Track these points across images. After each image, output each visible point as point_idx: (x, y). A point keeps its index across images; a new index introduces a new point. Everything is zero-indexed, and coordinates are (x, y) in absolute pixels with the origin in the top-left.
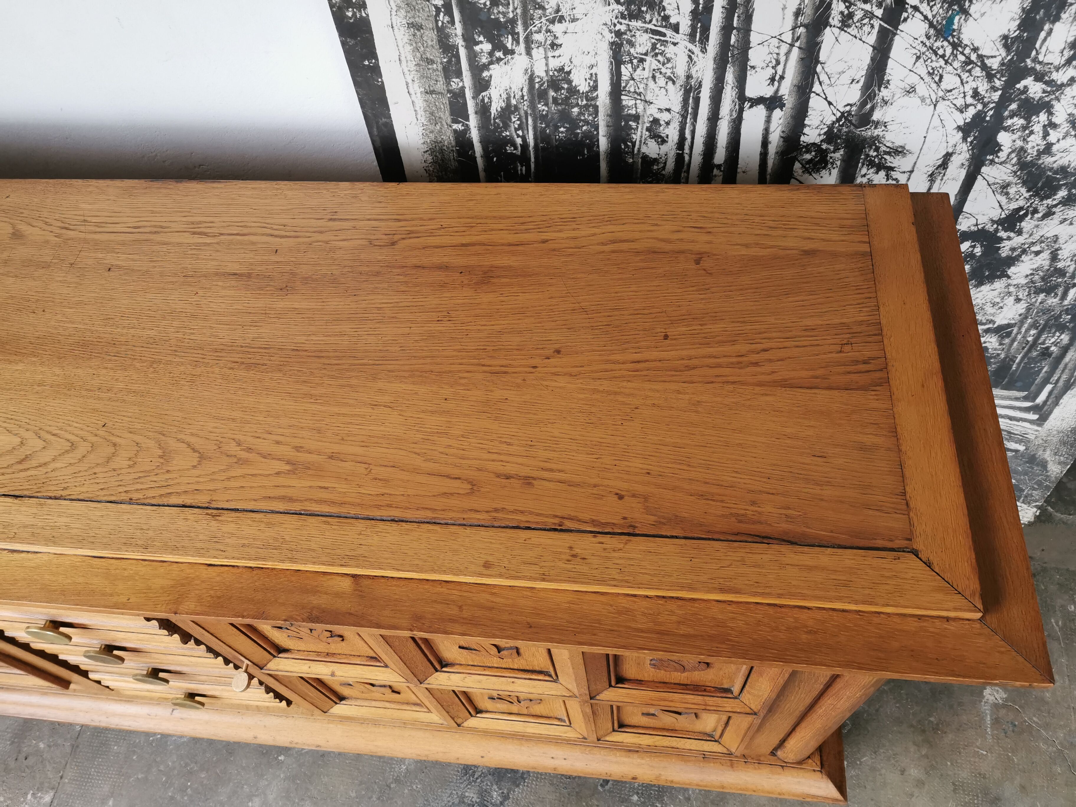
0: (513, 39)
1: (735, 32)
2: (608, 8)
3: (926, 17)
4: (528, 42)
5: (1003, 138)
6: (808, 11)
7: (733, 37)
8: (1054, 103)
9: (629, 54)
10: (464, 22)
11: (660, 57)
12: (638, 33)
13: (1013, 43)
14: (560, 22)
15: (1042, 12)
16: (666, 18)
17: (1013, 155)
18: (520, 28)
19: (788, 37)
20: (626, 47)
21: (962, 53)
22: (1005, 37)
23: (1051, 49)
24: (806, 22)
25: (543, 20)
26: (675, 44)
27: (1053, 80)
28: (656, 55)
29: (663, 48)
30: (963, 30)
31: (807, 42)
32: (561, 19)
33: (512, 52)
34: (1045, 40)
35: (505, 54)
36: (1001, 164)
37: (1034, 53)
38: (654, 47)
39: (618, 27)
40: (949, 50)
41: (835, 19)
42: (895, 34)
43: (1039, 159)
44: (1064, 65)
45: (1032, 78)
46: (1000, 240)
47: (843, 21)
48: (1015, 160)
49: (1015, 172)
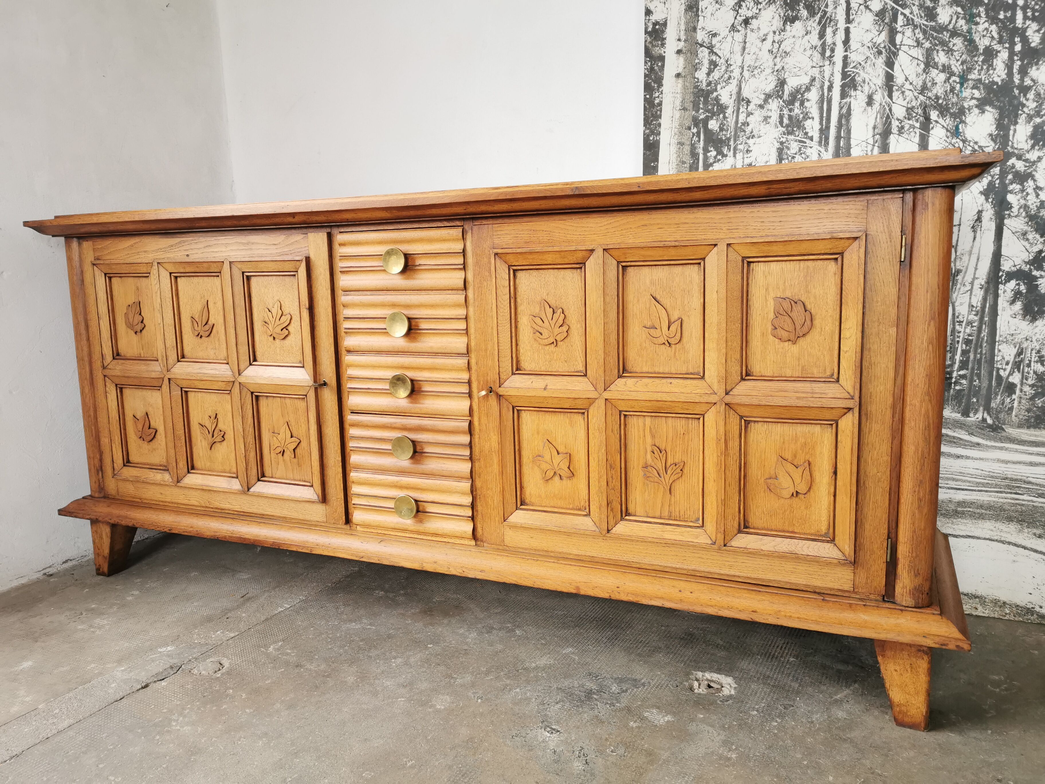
0: (728, 148)
1: (842, 139)
2: (777, 130)
3: (943, 126)
4: (735, 149)
5: (1010, 198)
6: (880, 126)
7: (841, 142)
8: (1034, 173)
9: (787, 154)
10: (705, 141)
11: (803, 155)
12: (792, 142)
13: (996, 138)
14: (752, 138)
15: (1006, 119)
16: (806, 133)
17: (1022, 210)
18: (732, 143)
19: (871, 141)
20: (785, 150)
21: (969, 145)
22: (991, 135)
23: (1019, 140)
24: (880, 132)
26: (811, 147)
27: (1028, 159)
28: (801, 154)
29: (804, 150)
30: (966, 132)
31: (882, 143)
32: (753, 137)
33: (726, 156)
34: (1014, 135)
35: (722, 157)
36: (1016, 216)
37: (1010, 143)
38: (800, 150)
39: (782, 139)
40: (961, 144)
41: (895, 130)
42: (929, 137)
43: (1039, 212)
44: (1031, 149)
45: (1015, 158)
46: (1036, 278)
47: (899, 131)
48: (1024, 214)
49: (1028, 223)
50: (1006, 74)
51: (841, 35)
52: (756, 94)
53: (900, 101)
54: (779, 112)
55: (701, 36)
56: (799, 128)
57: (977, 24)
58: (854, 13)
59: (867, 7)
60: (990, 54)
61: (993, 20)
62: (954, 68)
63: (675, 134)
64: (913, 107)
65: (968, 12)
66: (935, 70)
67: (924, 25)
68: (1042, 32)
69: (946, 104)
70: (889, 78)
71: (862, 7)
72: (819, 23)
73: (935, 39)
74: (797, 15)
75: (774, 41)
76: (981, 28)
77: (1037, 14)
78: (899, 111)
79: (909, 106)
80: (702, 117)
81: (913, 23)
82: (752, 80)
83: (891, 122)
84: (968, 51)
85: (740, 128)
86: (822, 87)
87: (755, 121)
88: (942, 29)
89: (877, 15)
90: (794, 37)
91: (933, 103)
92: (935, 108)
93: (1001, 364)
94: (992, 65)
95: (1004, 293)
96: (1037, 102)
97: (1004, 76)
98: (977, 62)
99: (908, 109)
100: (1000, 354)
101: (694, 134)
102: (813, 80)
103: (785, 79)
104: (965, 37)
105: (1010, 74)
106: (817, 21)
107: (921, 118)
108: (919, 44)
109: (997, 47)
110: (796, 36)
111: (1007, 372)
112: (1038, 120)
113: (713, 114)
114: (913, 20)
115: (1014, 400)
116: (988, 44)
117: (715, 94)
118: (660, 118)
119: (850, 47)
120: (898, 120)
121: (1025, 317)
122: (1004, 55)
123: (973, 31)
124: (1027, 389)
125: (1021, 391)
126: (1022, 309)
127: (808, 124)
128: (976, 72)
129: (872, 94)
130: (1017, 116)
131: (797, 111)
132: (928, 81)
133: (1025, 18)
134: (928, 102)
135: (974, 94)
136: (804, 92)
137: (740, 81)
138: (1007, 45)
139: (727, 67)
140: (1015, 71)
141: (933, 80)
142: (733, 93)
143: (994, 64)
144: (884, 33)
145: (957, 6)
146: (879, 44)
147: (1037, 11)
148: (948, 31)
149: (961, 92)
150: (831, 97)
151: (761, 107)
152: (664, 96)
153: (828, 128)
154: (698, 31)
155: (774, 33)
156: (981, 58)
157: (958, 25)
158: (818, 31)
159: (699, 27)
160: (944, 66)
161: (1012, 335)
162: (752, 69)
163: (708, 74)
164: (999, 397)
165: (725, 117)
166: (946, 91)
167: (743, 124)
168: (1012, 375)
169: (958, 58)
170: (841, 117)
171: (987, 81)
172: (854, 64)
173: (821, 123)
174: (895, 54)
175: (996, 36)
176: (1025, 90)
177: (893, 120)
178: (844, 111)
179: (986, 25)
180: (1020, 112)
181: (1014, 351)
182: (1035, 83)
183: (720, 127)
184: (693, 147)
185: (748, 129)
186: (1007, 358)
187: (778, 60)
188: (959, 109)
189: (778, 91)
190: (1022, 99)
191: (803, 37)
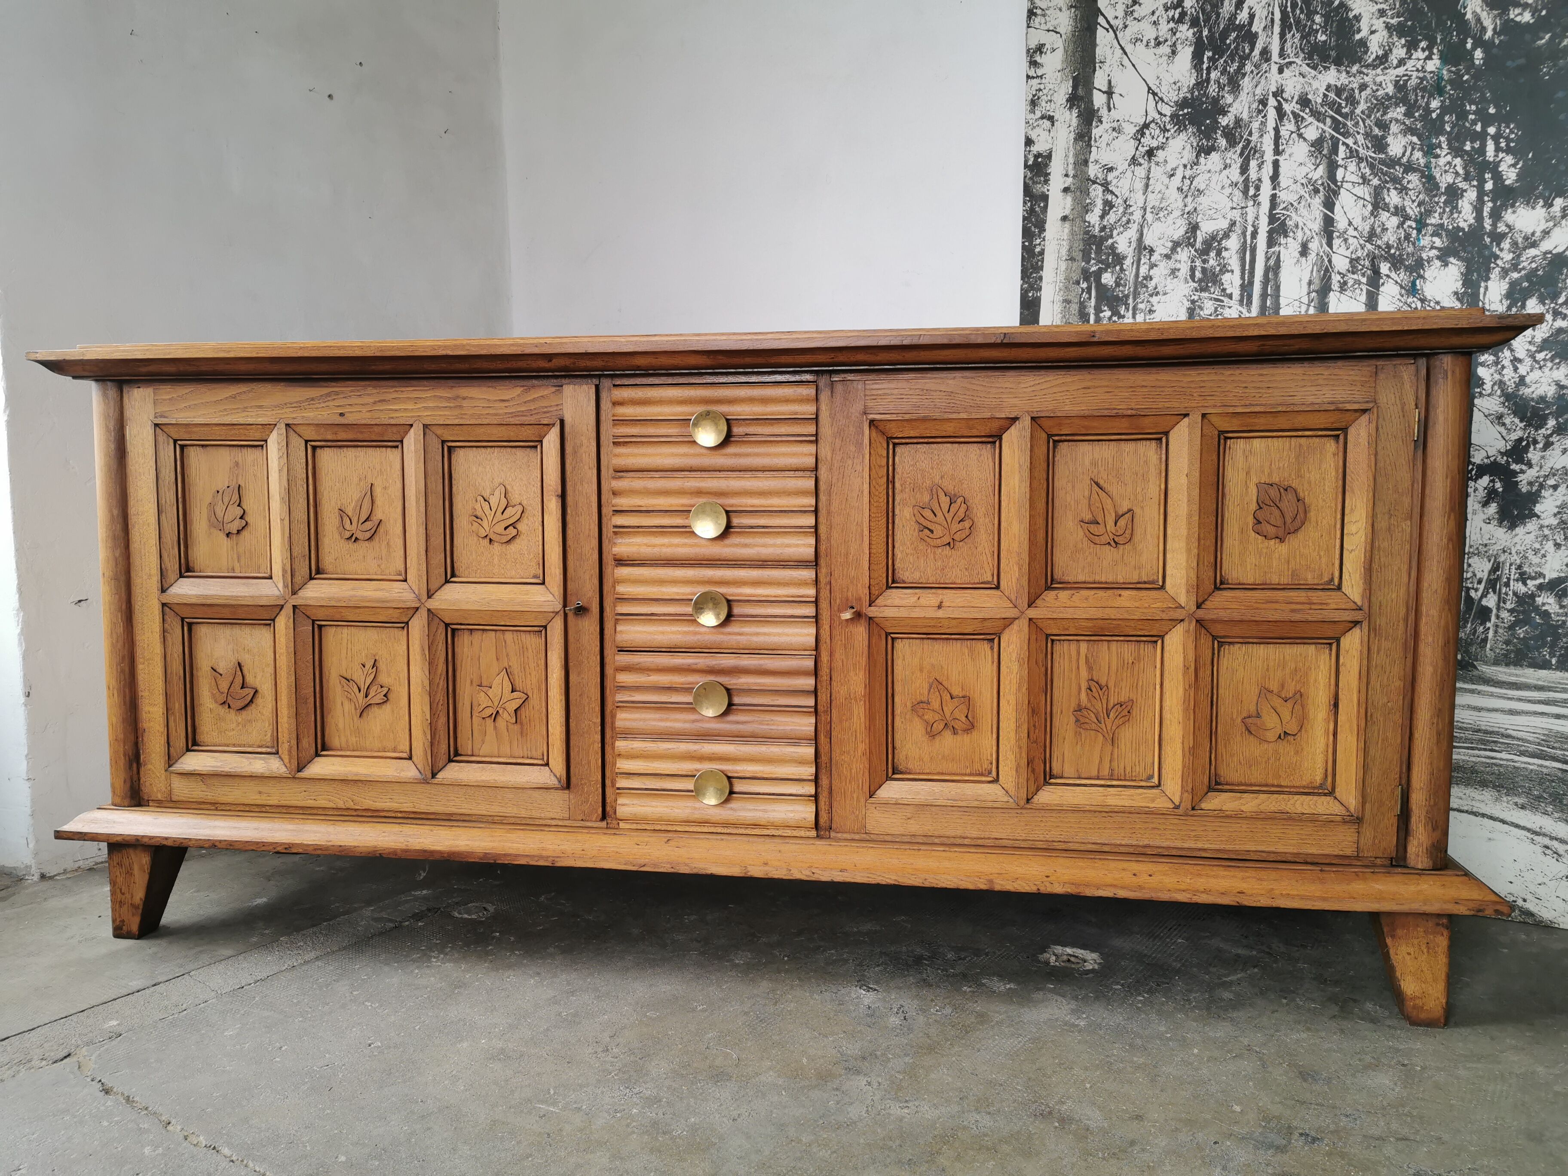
0: (1126, 307)
1: (1269, 297)
2: (1187, 285)
3: (1397, 282)
4: (1135, 309)
5: (1481, 372)
6: (1317, 281)
7: (1268, 300)
9: (1199, 315)
10: (1097, 298)
12: (1206, 301)
13: (1463, 296)
14: (1156, 295)
15: (1475, 274)
16: (1224, 290)
17: (1496, 387)
18: (1130, 301)
19: (1305, 300)
20: (1198, 311)
21: (1429, 306)
22: (1456, 293)
23: (1492, 300)
24: (1316, 289)
25: (1146, 294)
26: (1230, 307)
28: (1218, 315)
29: (1222, 310)
30: (1425, 289)
31: (1319, 303)
32: (1157, 294)
33: (1124, 317)
34: (1485, 294)
36: (1489, 395)
37: (1481, 303)
38: (1216, 309)
39: (1193, 297)
40: (1419, 305)
41: (1335, 286)
42: (1378, 294)
43: (1518, 390)
46: (1515, 473)
47: (1341, 287)
48: (1499, 392)
49: (1504, 404)
50: (1474, 218)
51: (1268, 170)
52: (1162, 242)
53: (1342, 250)
54: (1189, 264)
55: (1093, 171)
56: (1215, 283)
57: (1437, 156)
58: (1285, 142)
59: (1300, 136)
60: (1454, 194)
61: (1457, 151)
62: (1409, 210)
63: (1060, 289)
64: (1359, 258)
65: (1426, 142)
66: (1386, 213)
67: (1371, 157)
68: (1518, 166)
69: (1401, 255)
70: (1329, 222)
71: (1294, 135)
72: (1241, 155)
73: (1385, 174)
74: (1213, 145)
75: (1184, 177)
76: (1442, 161)
77: (1512, 145)
78: (1341, 263)
79: (1354, 256)
80: (1094, 269)
81: (1358, 156)
82: (1157, 224)
83: (1330, 277)
84: (1426, 189)
85: (1141, 282)
86: (1244, 234)
87: (1159, 274)
88: (1393, 162)
89: (1312, 146)
90: (1209, 171)
91: (1383, 253)
92: (1386, 259)
93: (1471, 583)
94: (1456, 207)
95: (1475, 492)
96: (1514, 253)
97: (1472, 221)
98: (1437, 203)
99: (1352, 261)
100: (1471, 569)
101: (1083, 290)
102: (1233, 224)
103: (1197, 223)
104: (1422, 172)
105: (1479, 218)
106: (1239, 152)
107: (1369, 272)
108: (1365, 180)
109: (1463, 185)
110: (1213, 170)
111: (1479, 593)
112: (1515, 275)
113: (1108, 266)
114: (1357, 151)
115: (1489, 628)
116: (1452, 181)
117: (1110, 241)
118: (1042, 270)
119: (1279, 184)
120: (1340, 273)
121: (1501, 523)
122: (1472, 195)
123: (1433, 165)
124: (1504, 614)
125: (1498, 617)
126: (1497, 512)
127: (1226, 278)
128: (1436, 215)
129: (1307, 241)
130: (1488, 270)
131: (1212, 262)
132: (1376, 226)
133: (1498, 149)
134: (1377, 252)
135: (1434, 243)
136: (1222, 239)
137: (1141, 226)
138: (1475, 183)
139: (1126, 209)
140: (1485, 214)
141: (1384, 225)
142: (1132, 240)
143: (1460, 206)
144: (1321, 167)
145: (1412, 135)
146: (1316, 181)
147: (1512, 140)
148: (1400, 165)
149: (1419, 240)
150: (1255, 245)
151: (1168, 257)
152: (1047, 243)
153: (1251, 283)
154: (1090, 165)
155: (1185, 166)
156: (1443, 199)
157: (1414, 158)
158: (1239, 165)
159: (1092, 159)
160: (1396, 207)
161: (1486, 545)
162: (1156, 210)
163: (1102, 217)
164: (1469, 625)
165: (1122, 270)
166: (1399, 239)
167: (1145, 278)
168: (1486, 596)
169: (1414, 198)
170: (1267, 270)
171: (1450, 227)
172: (1285, 205)
173: (1243, 278)
174: (1336, 193)
175: (1461, 172)
176: (1498, 238)
177: (1333, 274)
178: (1272, 262)
179: (1449, 158)
180: (1492, 265)
181: (1488, 566)
182: (1511, 230)
183: (1116, 281)
184: (1082, 306)
185: (1151, 285)
186: (1479, 575)
187: (1189, 199)
188: (1416, 260)
189: (1189, 238)
190: (1495, 249)
191: (1221, 171)
